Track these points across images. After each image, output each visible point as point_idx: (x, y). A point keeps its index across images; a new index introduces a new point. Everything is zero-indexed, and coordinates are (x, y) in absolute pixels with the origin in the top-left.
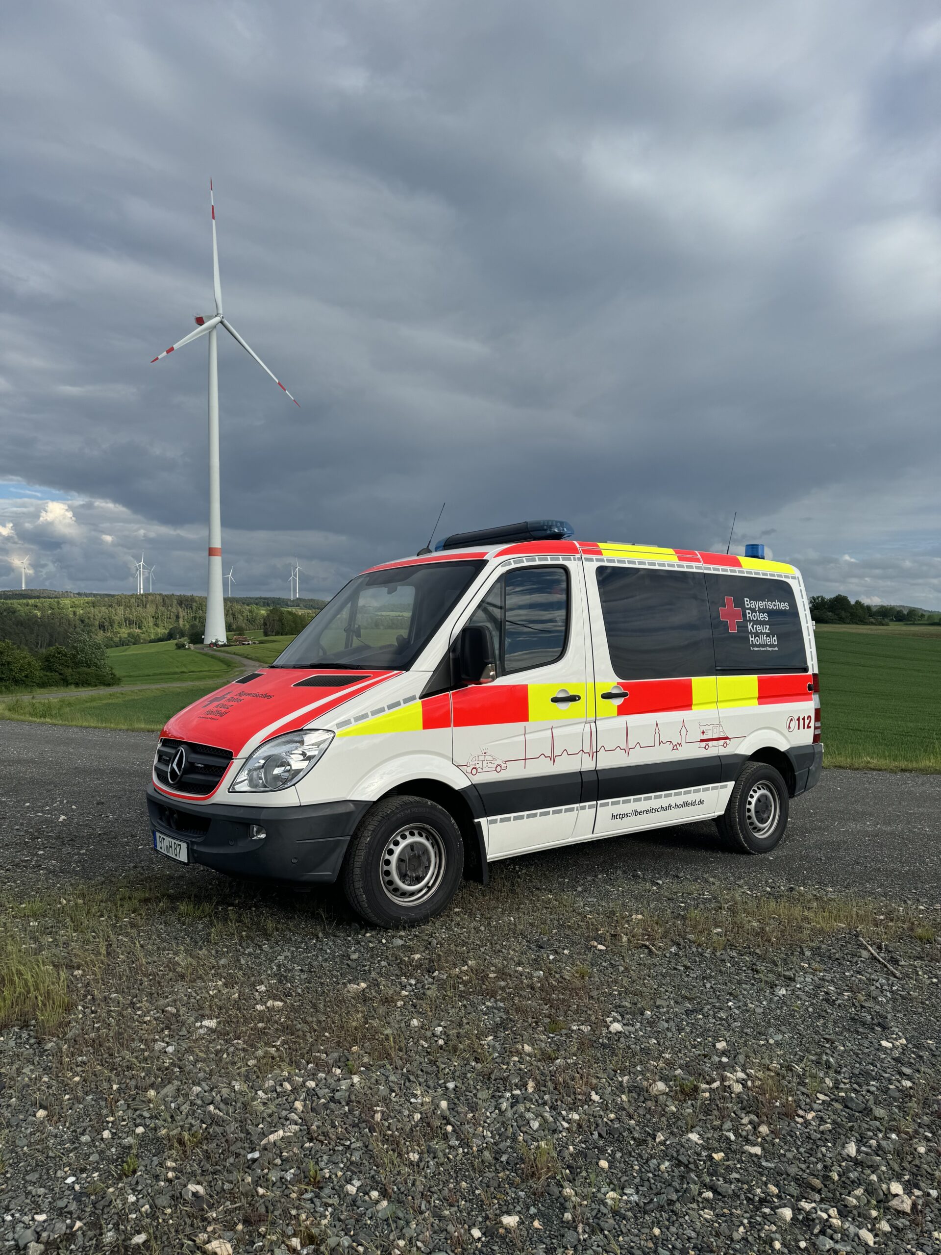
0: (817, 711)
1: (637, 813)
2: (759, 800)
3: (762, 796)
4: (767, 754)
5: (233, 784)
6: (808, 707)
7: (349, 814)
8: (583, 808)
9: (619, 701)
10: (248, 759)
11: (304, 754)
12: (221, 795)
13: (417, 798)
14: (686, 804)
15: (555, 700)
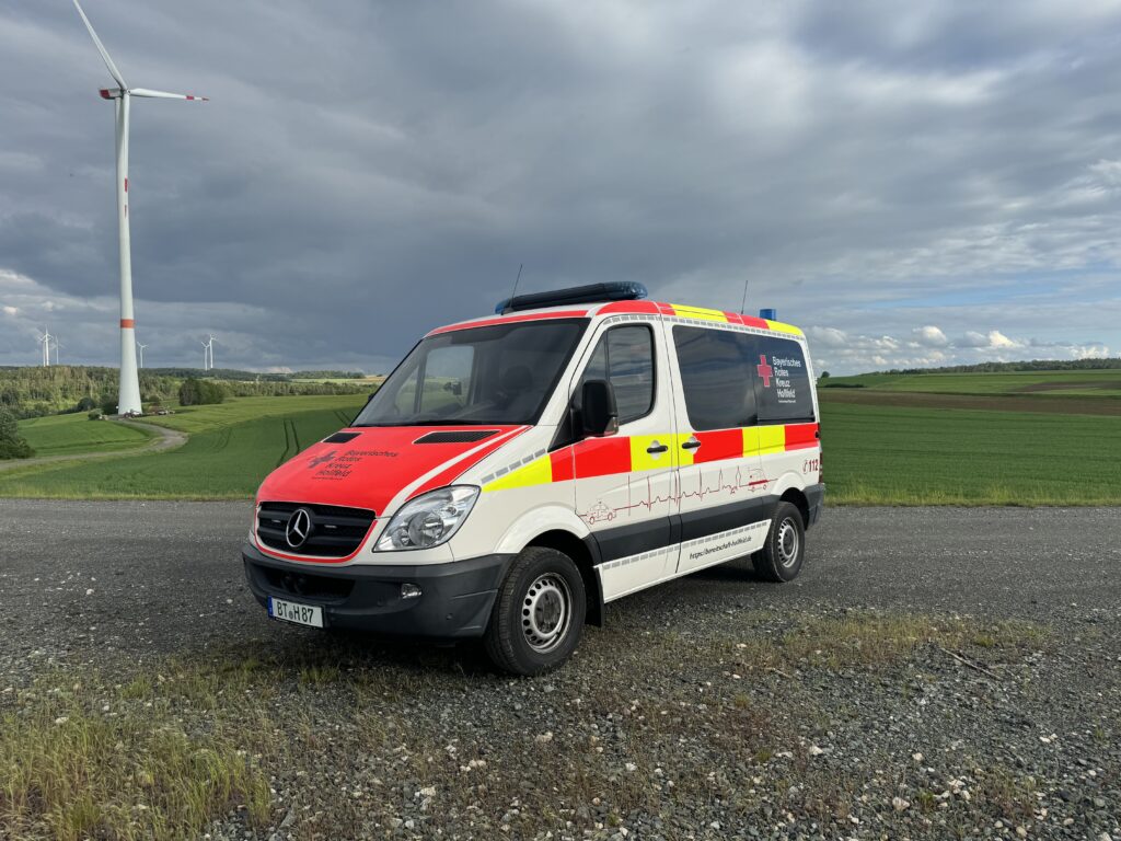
0: (821, 455)
1: (707, 552)
2: (786, 535)
3: (788, 531)
4: (791, 494)
5: (376, 545)
6: (814, 452)
7: (498, 567)
8: (671, 550)
9: (694, 451)
10: (392, 518)
11: (451, 510)
12: (364, 556)
13: (549, 549)
14: (740, 541)
15: (650, 451)
